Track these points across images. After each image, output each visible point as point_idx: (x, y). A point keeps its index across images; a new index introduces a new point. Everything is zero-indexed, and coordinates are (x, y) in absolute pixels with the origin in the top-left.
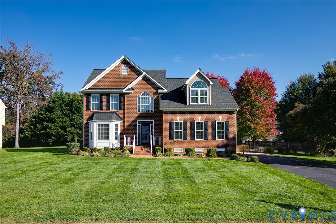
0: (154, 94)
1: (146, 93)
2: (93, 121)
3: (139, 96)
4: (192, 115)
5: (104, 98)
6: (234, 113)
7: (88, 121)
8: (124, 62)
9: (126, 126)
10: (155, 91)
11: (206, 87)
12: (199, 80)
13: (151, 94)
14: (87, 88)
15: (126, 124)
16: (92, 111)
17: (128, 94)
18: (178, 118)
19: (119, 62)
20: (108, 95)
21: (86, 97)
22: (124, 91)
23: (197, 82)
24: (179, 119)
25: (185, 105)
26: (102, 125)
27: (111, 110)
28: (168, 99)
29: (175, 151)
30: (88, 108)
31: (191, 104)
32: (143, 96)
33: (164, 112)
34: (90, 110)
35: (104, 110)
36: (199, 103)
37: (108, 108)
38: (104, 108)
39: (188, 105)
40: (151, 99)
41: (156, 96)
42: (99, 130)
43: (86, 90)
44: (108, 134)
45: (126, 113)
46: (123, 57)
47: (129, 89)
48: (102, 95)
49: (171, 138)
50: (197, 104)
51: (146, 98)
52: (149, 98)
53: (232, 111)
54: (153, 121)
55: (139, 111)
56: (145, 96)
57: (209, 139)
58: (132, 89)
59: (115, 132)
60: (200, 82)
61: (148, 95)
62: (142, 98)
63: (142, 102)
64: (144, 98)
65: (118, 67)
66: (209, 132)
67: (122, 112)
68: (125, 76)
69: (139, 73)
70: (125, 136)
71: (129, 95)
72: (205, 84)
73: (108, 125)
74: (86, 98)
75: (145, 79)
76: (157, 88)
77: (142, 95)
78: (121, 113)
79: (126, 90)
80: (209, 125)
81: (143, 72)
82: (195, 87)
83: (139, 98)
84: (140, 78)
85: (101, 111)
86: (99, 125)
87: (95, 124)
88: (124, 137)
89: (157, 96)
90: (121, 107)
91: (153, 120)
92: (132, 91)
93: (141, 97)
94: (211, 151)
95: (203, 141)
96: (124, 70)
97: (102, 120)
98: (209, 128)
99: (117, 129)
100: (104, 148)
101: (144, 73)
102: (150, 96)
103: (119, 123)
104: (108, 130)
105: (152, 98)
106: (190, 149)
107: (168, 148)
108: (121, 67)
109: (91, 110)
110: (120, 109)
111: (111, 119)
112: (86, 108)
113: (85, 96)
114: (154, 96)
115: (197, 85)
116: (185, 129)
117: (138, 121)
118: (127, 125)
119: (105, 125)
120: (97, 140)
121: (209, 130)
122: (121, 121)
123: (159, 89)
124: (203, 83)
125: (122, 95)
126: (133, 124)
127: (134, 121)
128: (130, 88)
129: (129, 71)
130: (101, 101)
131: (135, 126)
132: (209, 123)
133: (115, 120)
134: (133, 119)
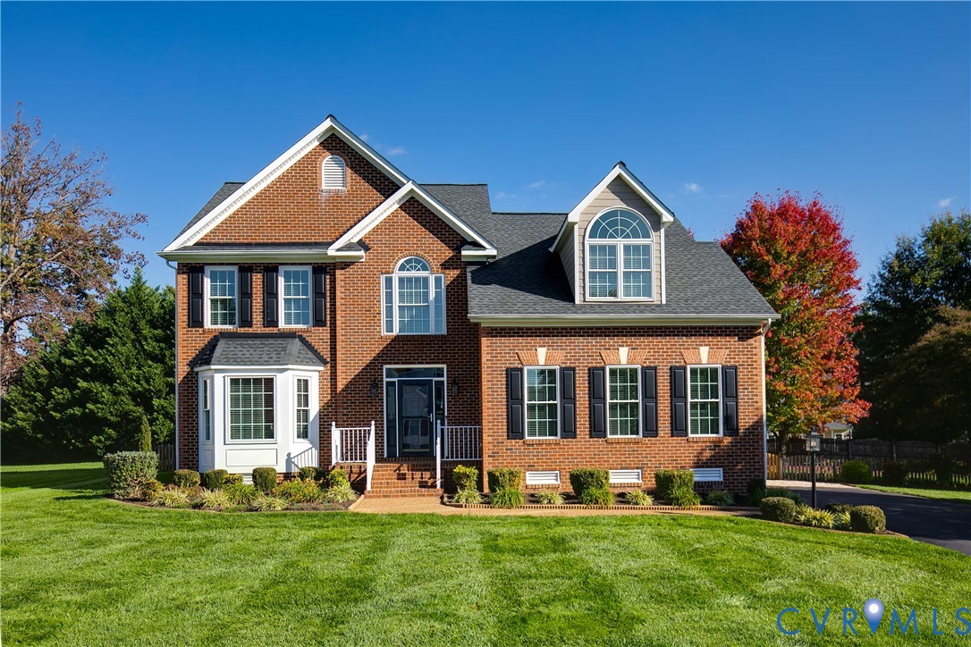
0: (446, 266)
1: (418, 262)
2: (213, 367)
3: (388, 273)
4: (593, 341)
5: (257, 279)
6: (756, 335)
7: (196, 370)
8: (332, 143)
9: (340, 387)
10: (449, 253)
11: (647, 235)
12: (621, 205)
13: (435, 264)
14: (191, 243)
15: (339, 379)
16: (210, 331)
17: (346, 264)
18: (542, 353)
19: (309, 142)
20: (270, 270)
21: (185, 276)
22: (331, 251)
23: (613, 213)
24: (542, 355)
25: (569, 305)
26: (246, 381)
27: (282, 324)
28: (502, 284)
29: (529, 482)
30: (195, 320)
31: (588, 298)
32: (405, 274)
33: (485, 328)
34: (202, 326)
35: (258, 326)
36: (621, 297)
37: (271, 320)
38: (257, 318)
39: (577, 302)
40: (435, 283)
41: (454, 273)
42: (235, 400)
43: (185, 248)
44: (270, 417)
45: (339, 337)
46: (328, 123)
47: (349, 247)
48: (246, 269)
49: (514, 431)
50: (612, 299)
51: (418, 279)
52: (426, 280)
53: (747, 327)
54: (445, 366)
55: (390, 328)
56: (413, 273)
57: (661, 433)
58: (362, 245)
59: (296, 408)
60: (623, 213)
61: (424, 268)
62: (401, 280)
63: (401, 295)
64: (409, 280)
65: (310, 162)
66: (661, 407)
67: (324, 333)
68: (335, 198)
69: (386, 187)
70: (334, 423)
71: (350, 270)
72: (641, 224)
73: (269, 383)
74: (185, 281)
75: (413, 206)
76: (458, 241)
77: (402, 268)
78: (320, 337)
79: (338, 250)
80: (660, 380)
81: (405, 182)
82: (603, 235)
83: (389, 281)
84: (391, 205)
85: (242, 330)
86: (235, 382)
87: (218, 378)
88: (333, 428)
89: (457, 272)
90: (322, 313)
91: (443, 363)
92: (362, 253)
93: (396, 276)
94: (672, 482)
95: (638, 443)
96: (332, 176)
97: (245, 365)
98: (660, 392)
99: (303, 399)
100: (255, 471)
101: (409, 186)
102: (432, 273)
103: (314, 375)
104: (270, 401)
105: (438, 280)
106: (591, 475)
107: (505, 470)
108: (321, 162)
109: (208, 324)
110: (319, 322)
111: (281, 359)
112: (185, 318)
113: (183, 273)
114: (447, 272)
115: (611, 224)
116: (569, 397)
117: (385, 367)
118: (345, 382)
119: (257, 381)
120: (229, 440)
121: (661, 400)
122: (322, 368)
123: (467, 246)
124: (634, 218)
125: (324, 270)
126: (368, 379)
127: (373, 367)
128: (355, 240)
129: (349, 179)
130: (246, 293)
131: (376, 384)
132: (660, 373)
133: (296, 363)
134: (368, 359)
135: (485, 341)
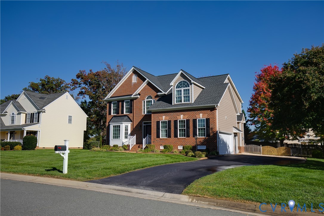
1: (150, 97)
3: (144, 100)
4: (175, 114)
5: (120, 103)
6: (215, 110)
7: (109, 124)
8: (135, 72)
9: (134, 127)
10: (156, 94)
11: (189, 86)
12: (184, 80)
13: (153, 97)
14: (109, 97)
15: (134, 125)
16: (112, 116)
17: (136, 99)
18: (164, 117)
19: (130, 72)
20: (123, 101)
22: (132, 96)
23: (181, 82)
25: (169, 105)
26: (116, 126)
27: (125, 113)
28: (162, 101)
30: (110, 114)
31: (175, 103)
33: (152, 112)
35: (120, 114)
36: (183, 102)
37: (122, 112)
38: (120, 112)
39: (173, 104)
42: (114, 130)
43: (108, 99)
44: (119, 134)
45: (134, 115)
46: (133, 68)
48: (119, 101)
49: (158, 136)
50: (181, 103)
51: (150, 101)
52: (151, 101)
53: (212, 108)
55: (144, 113)
56: (149, 100)
57: (190, 136)
58: (139, 94)
59: (125, 132)
60: (184, 82)
61: (151, 98)
63: (147, 105)
64: (148, 101)
65: (130, 77)
66: (190, 130)
68: (135, 84)
69: (144, 80)
72: (188, 84)
74: (108, 105)
75: (149, 84)
76: (158, 91)
77: (147, 98)
78: (131, 116)
79: (134, 96)
80: (190, 123)
82: (179, 88)
83: (144, 102)
84: (144, 84)
85: (117, 115)
86: (114, 126)
87: (111, 126)
90: (130, 110)
92: (139, 96)
93: (146, 100)
95: (185, 139)
96: (135, 79)
98: (190, 126)
99: (126, 130)
101: (147, 80)
102: (153, 99)
103: (129, 125)
104: (119, 130)
105: (154, 101)
108: (133, 76)
109: (112, 114)
110: (131, 112)
111: (121, 121)
112: (108, 113)
113: (108, 103)
114: (156, 98)
115: (181, 85)
117: (143, 122)
119: (118, 126)
120: (112, 139)
121: (190, 128)
122: (131, 123)
123: (159, 92)
124: (186, 82)
125: (132, 100)
127: (140, 123)
128: (138, 93)
129: (137, 79)
130: (118, 107)
131: (141, 126)
132: (190, 121)
133: (125, 122)
134: (140, 120)
135: (152, 115)
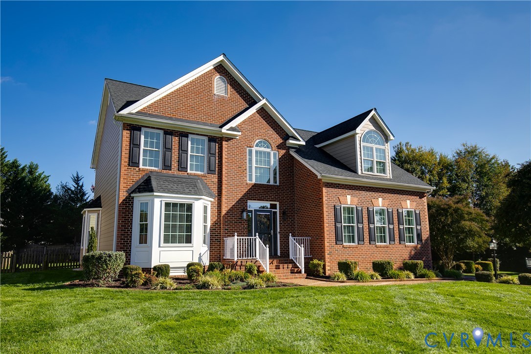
0: (279, 147)
1: (265, 143)
2: (155, 194)
3: (251, 147)
4: (369, 193)
5: (176, 141)
6: (424, 197)
7: (132, 195)
8: (220, 69)
9: (224, 212)
10: (281, 141)
11: (383, 144)
12: (373, 129)
13: (274, 146)
15: (223, 207)
16: (143, 170)
17: (229, 139)
19: (209, 66)
20: (183, 135)
21: (128, 132)
23: (370, 132)
24: (349, 199)
25: (355, 174)
26: (175, 205)
27: (189, 171)
30: (133, 162)
31: (363, 172)
32: (258, 149)
33: (324, 183)
34: (138, 167)
35: (174, 171)
36: (376, 173)
37: (182, 167)
38: (175, 165)
39: (359, 173)
40: (274, 158)
41: (283, 152)
43: (132, 114)
45: (224, 182)
46: (221, 58)
47: (232, 129)
48: (168, 132)
49: (338, 239)
50: (372, 173)
51: (265, 152)
52: (269, 153)
53: (421, 193)
54: (278, 203)
55: (251, 179)
56: (262, 149)
57: (396, 242)
59: (203, 224)
60: (374, 132)
61: (268, 147)
62: (256, 152)
63: (257, 161)
64: (261, 152)
65: (207, 76)
66: (395, 229)
67: (214, 178)
68: (222, 100)
71: (230, 142)
72: (381, 139)
73: (190, 207)
74: (128, 135)
75: (262, 112)
76: (286, 136)
77: (257, 145)
78: (212, 180)
79: (227, 130)
80: (394, 215)
81: (262, 99)
82: (367, 142)
83: (251, 152)
84: (253, 110)
85: (165, 172)
89: (284, 151)
90: (213, 166)
92: (240, 133)
93: (254, 149)
96: (219, 87)
99: (206, 219)
100: (189, 265)
101: (264, 101)
102: (272, 150)
103: (209, 203)
105: (275, 154)
106: (389, 263)
108: (214, 78)
109: (142, 165)
110: (211, 171)
112: (127, 160)
113: (127, 130)
114: (280, 150)
115: (371, 137)
116: (360, 222)
117: (249, 201)
118: (227, 209)
119: (182, 205)
121: (395, 225)
122: (212, 200)
123: (291, 138)
124: (378, 135)
125: (216, 140)
127: (242, 202)
128: (233, 126)
129: (229, 91)
130: (167, 149)
131: (244, 212)
132: (394, 212)
134: (240, 196)
135: (324, 190)
